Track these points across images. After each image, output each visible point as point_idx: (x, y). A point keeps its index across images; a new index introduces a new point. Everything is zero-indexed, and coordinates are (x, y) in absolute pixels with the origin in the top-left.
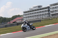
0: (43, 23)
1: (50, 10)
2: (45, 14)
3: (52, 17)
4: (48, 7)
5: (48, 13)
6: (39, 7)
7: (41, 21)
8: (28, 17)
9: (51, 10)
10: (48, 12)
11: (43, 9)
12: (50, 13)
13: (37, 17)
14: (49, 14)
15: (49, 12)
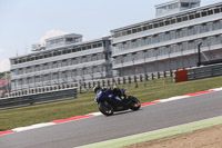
0: (84, 104)
1: (110, 53)
2: (94, 67)
3: (121, 78)
4: (106, 42)
5: (104, 65)
6: (69, 39)
7: (79, 96)
8: (28, 78)
9: (116, 52)
10: (104, 61)
11: (84, 49)
12: (111, 65)
13: (61, 81)
14: (108, 66)
15: (107, 58)
